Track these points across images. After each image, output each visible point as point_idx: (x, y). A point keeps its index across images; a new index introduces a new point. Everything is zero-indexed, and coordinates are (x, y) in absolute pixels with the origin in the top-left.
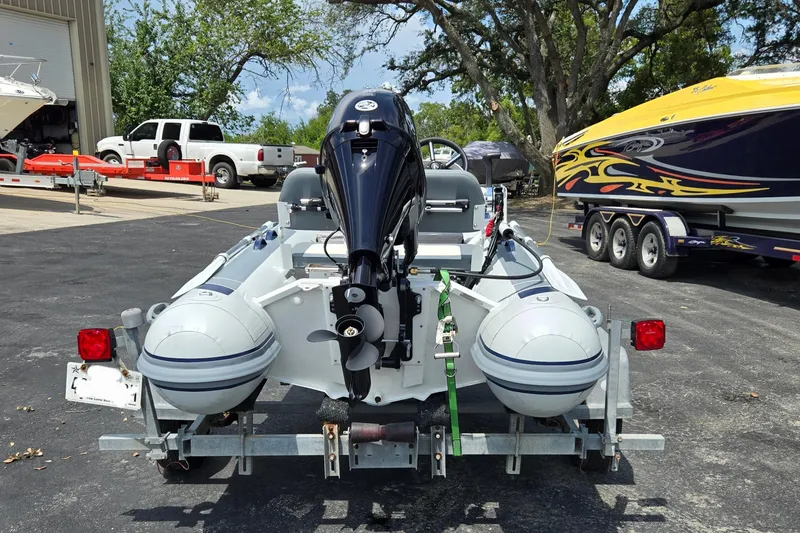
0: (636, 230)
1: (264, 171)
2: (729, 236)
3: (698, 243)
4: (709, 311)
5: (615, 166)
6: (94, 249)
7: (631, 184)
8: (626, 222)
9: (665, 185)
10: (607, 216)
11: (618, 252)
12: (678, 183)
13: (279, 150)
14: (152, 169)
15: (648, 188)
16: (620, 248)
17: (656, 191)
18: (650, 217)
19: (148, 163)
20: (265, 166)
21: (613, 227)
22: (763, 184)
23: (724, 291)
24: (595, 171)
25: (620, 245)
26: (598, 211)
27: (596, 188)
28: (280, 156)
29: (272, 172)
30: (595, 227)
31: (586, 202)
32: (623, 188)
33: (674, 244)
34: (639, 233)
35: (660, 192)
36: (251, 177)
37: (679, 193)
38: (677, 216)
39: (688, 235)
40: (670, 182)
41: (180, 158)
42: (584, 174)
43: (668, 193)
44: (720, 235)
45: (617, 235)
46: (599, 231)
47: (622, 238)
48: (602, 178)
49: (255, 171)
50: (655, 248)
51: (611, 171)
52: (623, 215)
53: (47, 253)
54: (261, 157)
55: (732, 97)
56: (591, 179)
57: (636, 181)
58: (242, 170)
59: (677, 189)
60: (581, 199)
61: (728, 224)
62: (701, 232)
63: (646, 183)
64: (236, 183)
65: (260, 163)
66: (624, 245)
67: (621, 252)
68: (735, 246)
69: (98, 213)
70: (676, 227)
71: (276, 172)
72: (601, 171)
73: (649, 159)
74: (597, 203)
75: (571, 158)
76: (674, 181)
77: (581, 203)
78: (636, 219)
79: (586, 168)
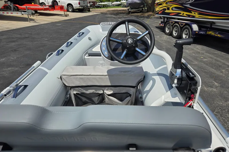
0: (181, 28)
1: (80, 8)
2: (214, 32)
3: (202, 33)
5: (175, 8)
7: (181, 13)
8: (178, 25)
9: (193, 14)
10: (172, 23)
11: (175, 34)
12: (198, 14)
13: (84, 2)
14: (51, 8)
15: (186, 15)
16: (175, 32)
17: (189, 16)
18: (186, 24)
19: (50, 6)
20: (80, 6)
21: (173, 26)
23: (210, 48)
24: (168, 9)
25: (175, 31)
26: (169, 21)
27: (168, 14)
28: (84, 3)
29: (82, 8)
30: (168, 25)
31: (164, 17)
32: (178, 14)
33: (195, 33)
35: (190, 16)
37: (197, 16)
38: (195, 24)
39: (199, 30)
40: (195, 13)
41: (58, 5)
43: (194, 17)
44: (211, 31)
45: (175, 29)
46: (169, 27)
47: (176, 30)
48: (170, 11)
49: (78, 8)
50: (187, 34)
51: (174, 9)
52: (178, 23)
54: (79, 4)
56: (167, 11)
57: (182, 12)
58: (75, 7)
62: (203, 29)
63: (186, 13)
64: (74, 11)
65: (79, 5)
66: (177, 32)
67: (176, 33)
68: (216, 35)
70: (195, 27)
71: (83, 8)
72: (170, 9)
73: (188, 6)
74: (167, 18)
75: (161, 4)
76: (196, 13)
77: (162, 17)
78: (182, 25)
79: (166, 8)
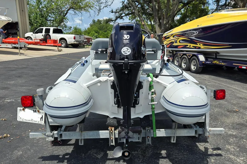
0: (189, 59)
1: (75, 43)
2: (219, 61)
3: (209, 63)
4: (214, 83)
5: (182, 40)
6: (25, 66)
7: (188, 45)
8: (186, 57)
9: (198, 45)
10: (180, 55)
11: (184, 66)
12: (202, 45)
13: (80, 36)
14: (42, 42)
15: (193, 46)
16: (184, 65)
17: (195, 47)
18: (194, 55)
19: (41, 40)
20: (76, 41)
21: (182, 59)
22: (230, 45)
23: (217, 77)
24: (176, 42)
25: (184, 63)
26: (177, 54)
27: (176, 47)
28: (80, 38)
29: (78, 43)
30: (176, 58)
31: (173, 51)
32: (185, 47)
33: (202, 63)
34: (190, 60)
35: (197, 48)
36: (72, 45)
37: (203, 48)
38: (202, 55)
39: (205, 60)
40: (200, 45)
41: (50, 39)
42: (173, 43)
43: (199, 48)
44: (216, 60)
45: (183, 60)
46: (177, 60)
47: (185, 62)
48: (178, 44)
49: (73, 43)
50: (195, 64)
51: (181, 41)
52: (185, 54)
53: (11, 68)
54: (75, 38)
55: (220, 19)
56: (175, 44)
57: (189, 44)
58: (69, 42)
59: (202, 47)
60: (171, 50)
61: (217, 57)
62: (209, 59)
63: (192, 45)
64: (67, 46)
65: (74, 40)
66: (185, 64)
67: (185, 66)
68: (220, 64)
69: (26, 55)
70: (202, 58)
71: (79, 43)
72: (178, 41)
73: (193, 38)
74: (176, 51)
75: (169, 38)
76: (201, 44)
77: (171, 51)
78: (189, 56)
79: (173, 41)
